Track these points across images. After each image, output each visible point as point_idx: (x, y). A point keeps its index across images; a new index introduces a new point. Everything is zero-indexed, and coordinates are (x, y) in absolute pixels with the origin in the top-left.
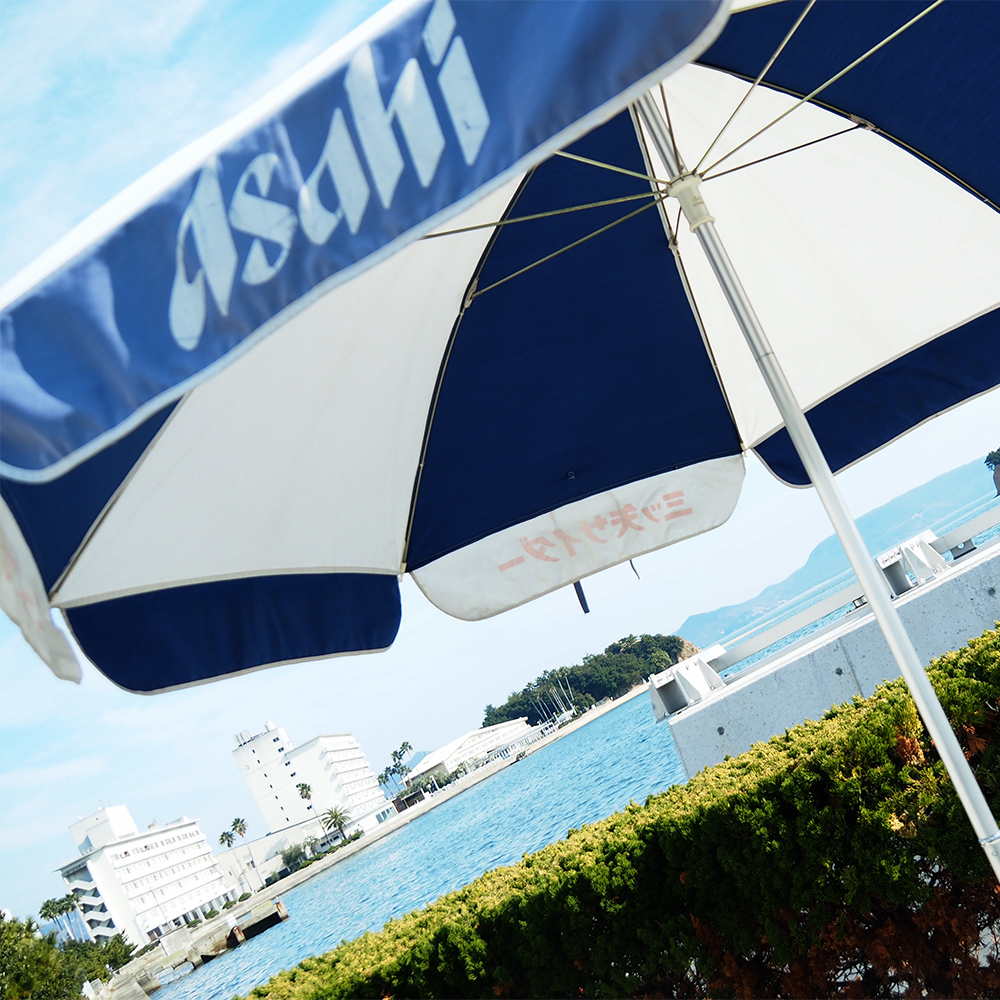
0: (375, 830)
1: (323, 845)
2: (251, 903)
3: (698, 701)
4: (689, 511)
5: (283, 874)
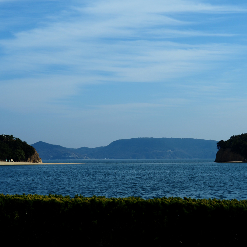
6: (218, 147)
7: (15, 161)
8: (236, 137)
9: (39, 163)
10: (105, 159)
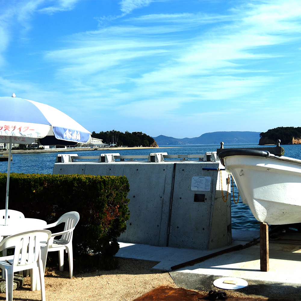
0: (48, 149)
1: (32, 146)
2: (5, 152)
3: (63, 162)
4: (25, 141)
5: (17, 149)
6: (260, 136)
7: (143, 146)
8: (271, 130)
9: (157, 148)
10: (198, 144)
